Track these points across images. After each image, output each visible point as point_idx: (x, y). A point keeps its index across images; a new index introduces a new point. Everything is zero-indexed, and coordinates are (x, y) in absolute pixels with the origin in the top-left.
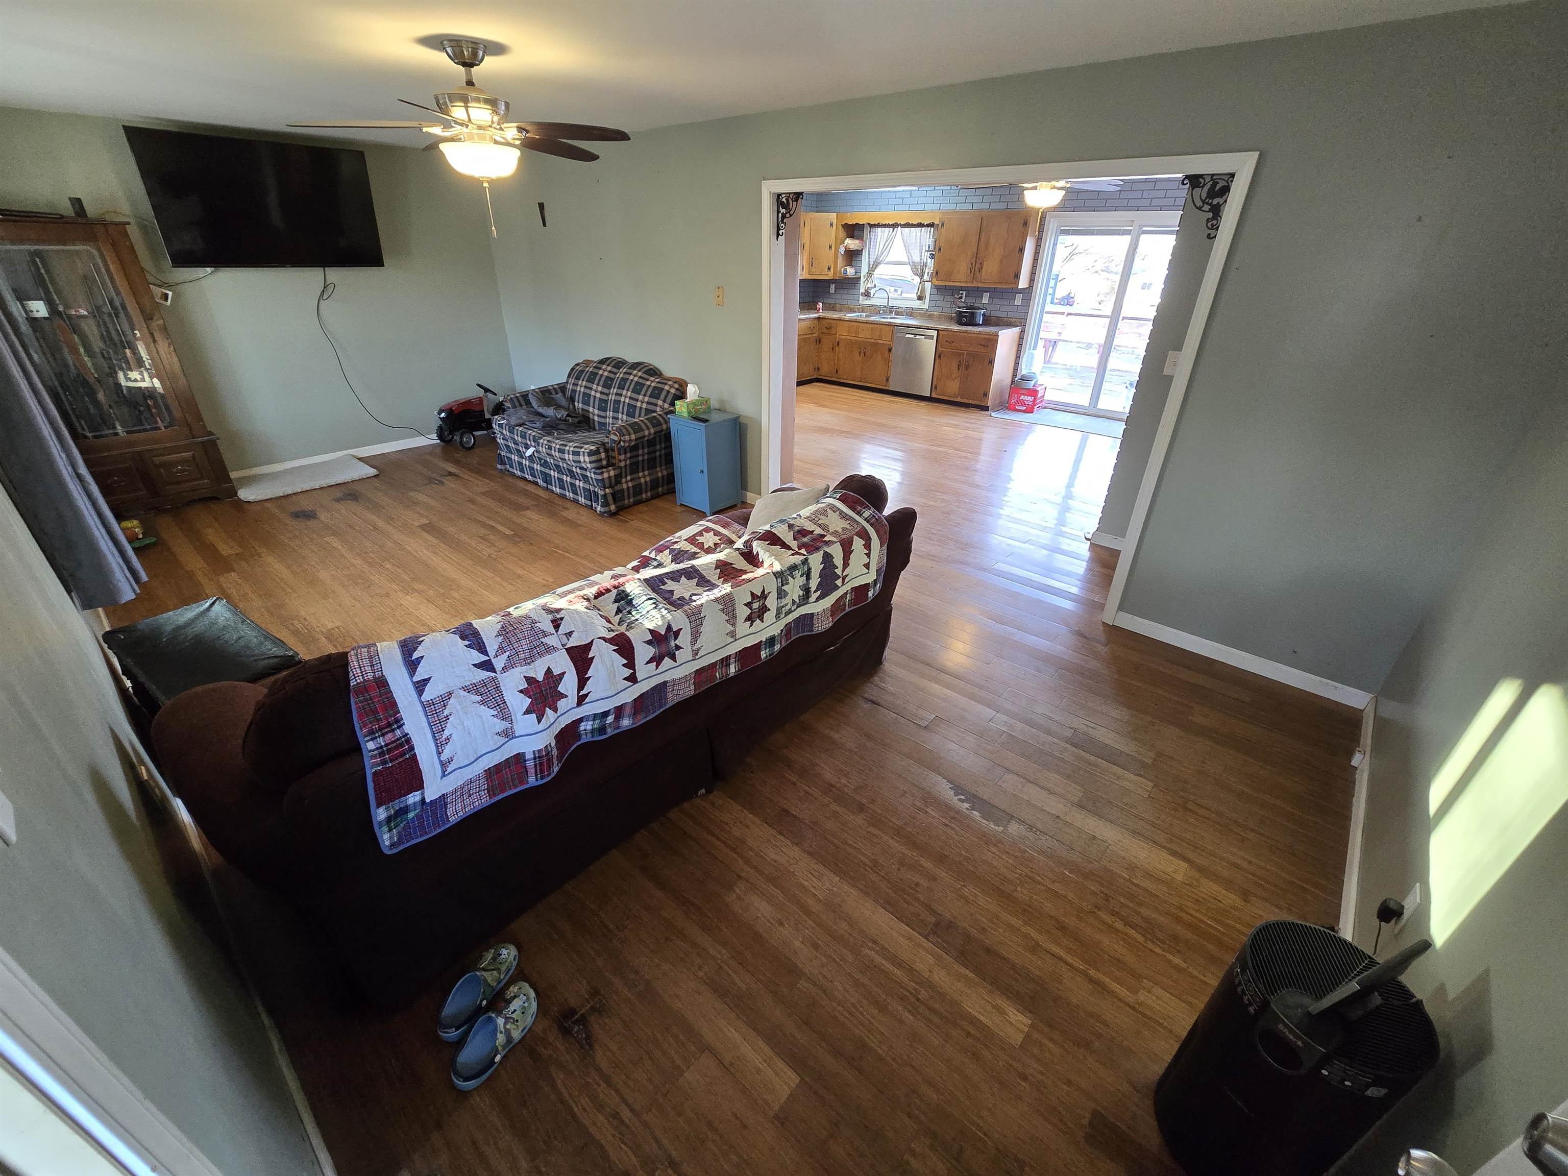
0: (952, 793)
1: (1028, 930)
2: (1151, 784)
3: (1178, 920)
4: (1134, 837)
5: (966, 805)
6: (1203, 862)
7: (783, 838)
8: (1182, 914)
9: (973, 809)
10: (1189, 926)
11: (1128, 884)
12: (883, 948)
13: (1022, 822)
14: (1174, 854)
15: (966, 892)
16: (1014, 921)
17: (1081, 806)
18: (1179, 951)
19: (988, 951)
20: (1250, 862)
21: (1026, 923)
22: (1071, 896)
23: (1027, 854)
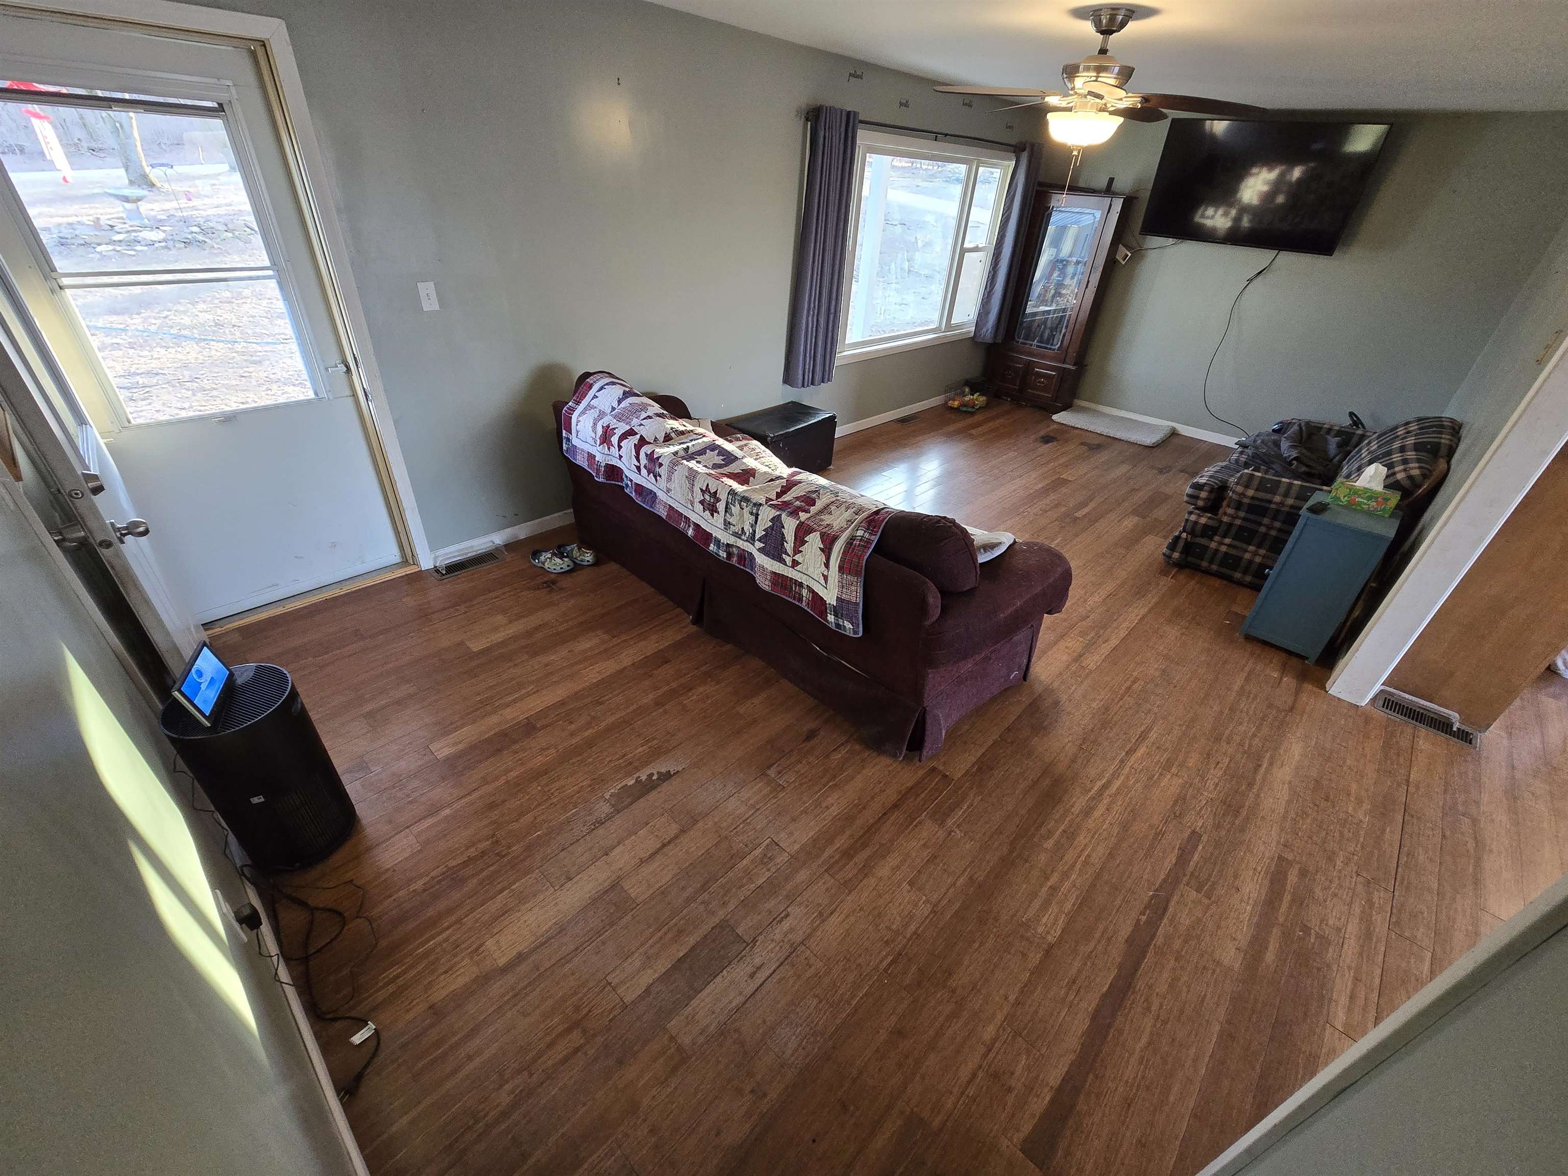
0: (663, 770)
1: (502, 780)
2: (628, 999)
3: (450, 911)
4: (555, 924)
5: (644, 778)
6: (496, 988)
7: (641, 658)
8: (453, 918)
9: (638, 781)
10: (440, 916)
11: (505, 883)
12: (530, 695)
13: (609, 817)
14: (520, 958)
15: (553, 751)
16: (513, 774)
17: (615, 886)
18: (425, 890)
19: (499, 751)
20: (470, 1058)
21: (507, 782)
22: (515, 826)
23: (571, 807)
